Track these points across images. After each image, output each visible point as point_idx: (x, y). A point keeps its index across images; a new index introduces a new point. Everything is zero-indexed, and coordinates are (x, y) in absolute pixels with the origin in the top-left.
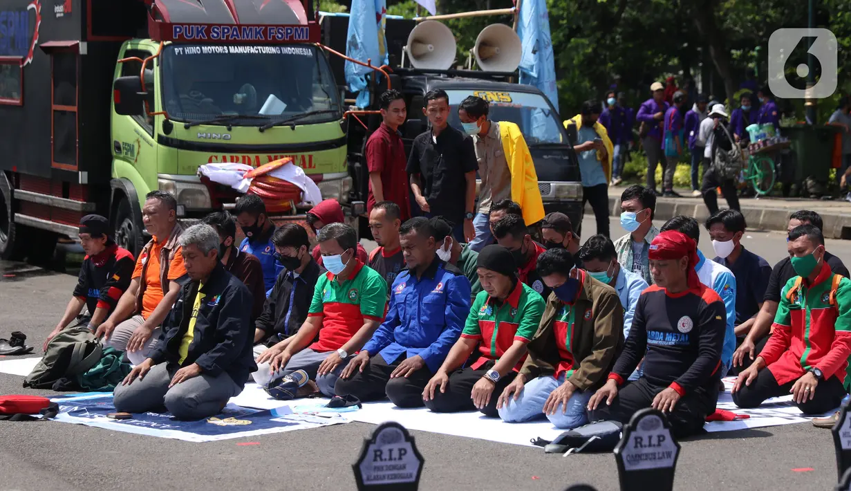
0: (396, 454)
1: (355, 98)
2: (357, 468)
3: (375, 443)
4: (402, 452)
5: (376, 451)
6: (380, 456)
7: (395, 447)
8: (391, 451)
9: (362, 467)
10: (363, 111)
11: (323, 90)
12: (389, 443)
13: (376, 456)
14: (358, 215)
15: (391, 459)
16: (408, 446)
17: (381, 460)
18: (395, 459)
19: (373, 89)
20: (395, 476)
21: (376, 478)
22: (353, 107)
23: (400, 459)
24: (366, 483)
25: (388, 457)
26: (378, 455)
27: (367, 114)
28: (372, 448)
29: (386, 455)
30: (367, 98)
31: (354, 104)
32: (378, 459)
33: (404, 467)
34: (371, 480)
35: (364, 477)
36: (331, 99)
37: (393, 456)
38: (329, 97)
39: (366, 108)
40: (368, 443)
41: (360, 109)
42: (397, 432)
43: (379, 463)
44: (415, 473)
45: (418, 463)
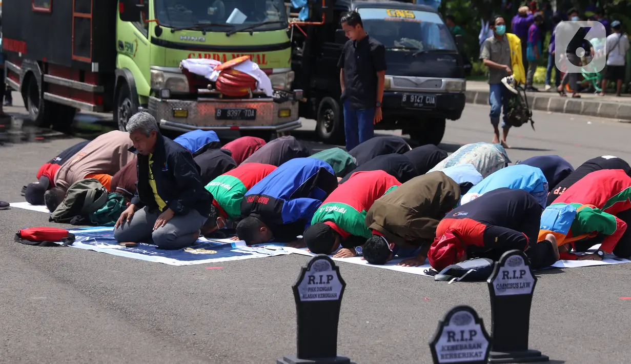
0: (325, 279)
1: (298, 12)
2: (295, 289)
3: (309, 270)
4: (330, 278)
5: (310, 277)
6: (313, 280)
7: (325, 274)
8: (321, 277)
9: (300, 288)
10: (303, 22)
11: (274, 6)
12: (320, 271)
13: (310, 280)
14: (299, 101)
15: (321, 283)
16: (334, 273)
17: (314, 283)
18: (324, 283)
19: (311, 6)
20: (324, 296)
21: (310, 296)
22: (297, 19)
23: (328, 282)
24: (302, 300)
25: (319, 282)
26: (312, 279)
27: (307, 25)
28: (307, 274)
29: (317, 280)
30: (307, 12)
31: (297, 17)
32: (312, 282)
33: (331, 289)
34: (306, 298)
35: (301, 295)
36: (280, 13)
37: (323, 281)
38: (278, 11)
39: (306, 20)
40: (304, 271)
41: (301, 21)
42: (325, 263)
43: (312, 286)
44: (338, 294)
45: (341, 286)
